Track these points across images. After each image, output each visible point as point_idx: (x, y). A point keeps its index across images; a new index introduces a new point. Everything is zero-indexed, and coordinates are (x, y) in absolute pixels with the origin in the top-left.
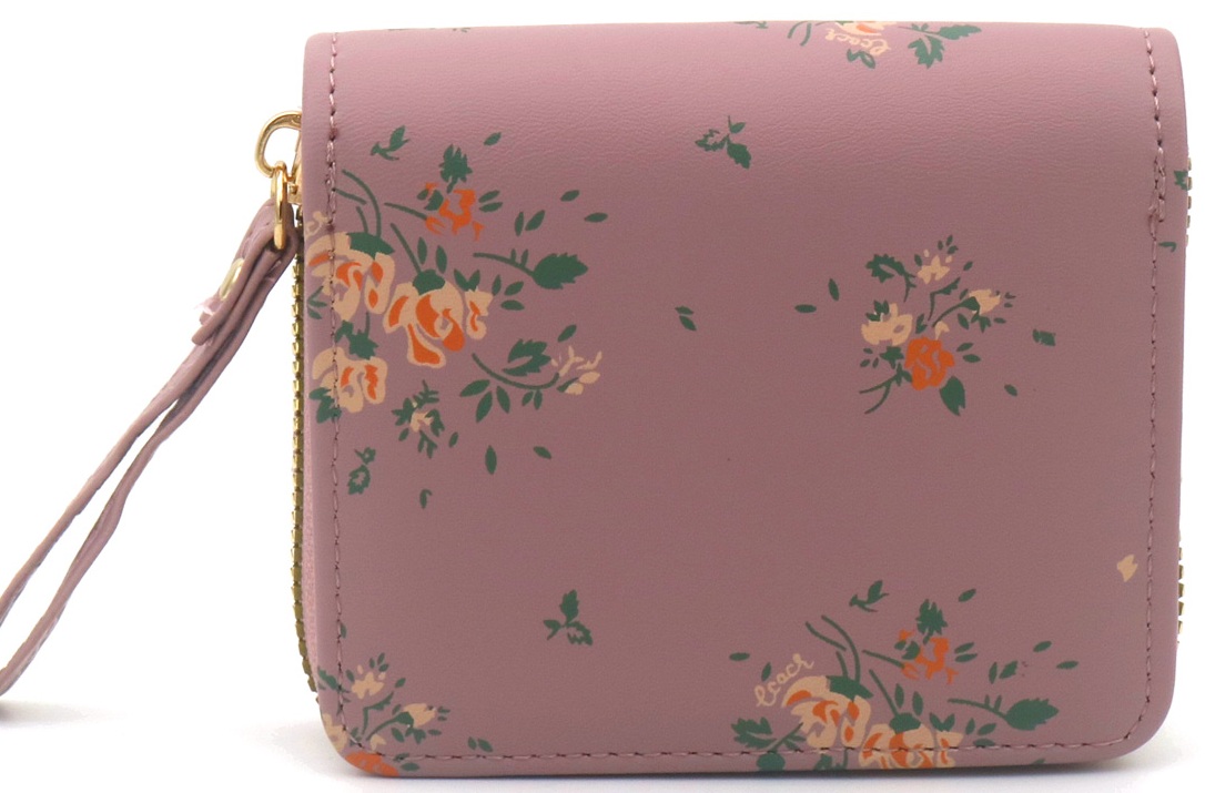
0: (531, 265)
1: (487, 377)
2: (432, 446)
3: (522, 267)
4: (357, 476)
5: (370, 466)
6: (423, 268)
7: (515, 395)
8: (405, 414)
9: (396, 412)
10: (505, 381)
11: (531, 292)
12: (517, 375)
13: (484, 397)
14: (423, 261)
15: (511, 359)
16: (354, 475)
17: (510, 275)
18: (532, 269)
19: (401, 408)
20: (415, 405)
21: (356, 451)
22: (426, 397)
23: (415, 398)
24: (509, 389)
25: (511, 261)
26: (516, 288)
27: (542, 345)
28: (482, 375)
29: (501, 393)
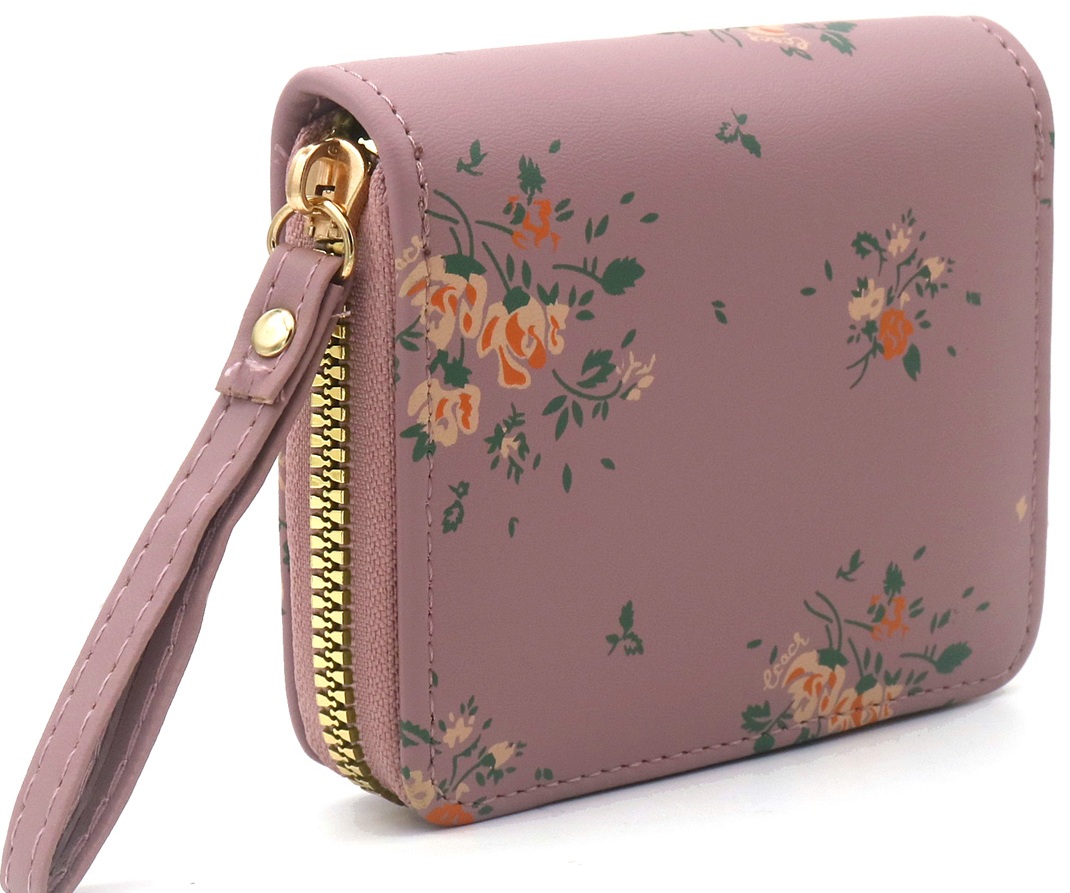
0: (599, 273)
1: (565, 392)
2: (519, 470)
3: (592, 275)
4: (452, 513)
5: (464, 501)
6: (512, 286)
7: (587, 407)
8: (495, 441)
9: (488, 440)
10: (580, 395)
11: (601, 300)
12: (589, 387)
13: (562, 412)
14: (511, 279)
15: (584, 370)
16: (448, 512)
17: (585, 284)
18: (601, 277)
19: (493, 434)
20: (505, 429)
21: (451, 487)
22: (515, 420)
23: (505, 422)
24: (581, 402)
25: (583, 271)
26: (587, 298)
27: (609, 354)
28: (562, 391)
29: (576, 406)
